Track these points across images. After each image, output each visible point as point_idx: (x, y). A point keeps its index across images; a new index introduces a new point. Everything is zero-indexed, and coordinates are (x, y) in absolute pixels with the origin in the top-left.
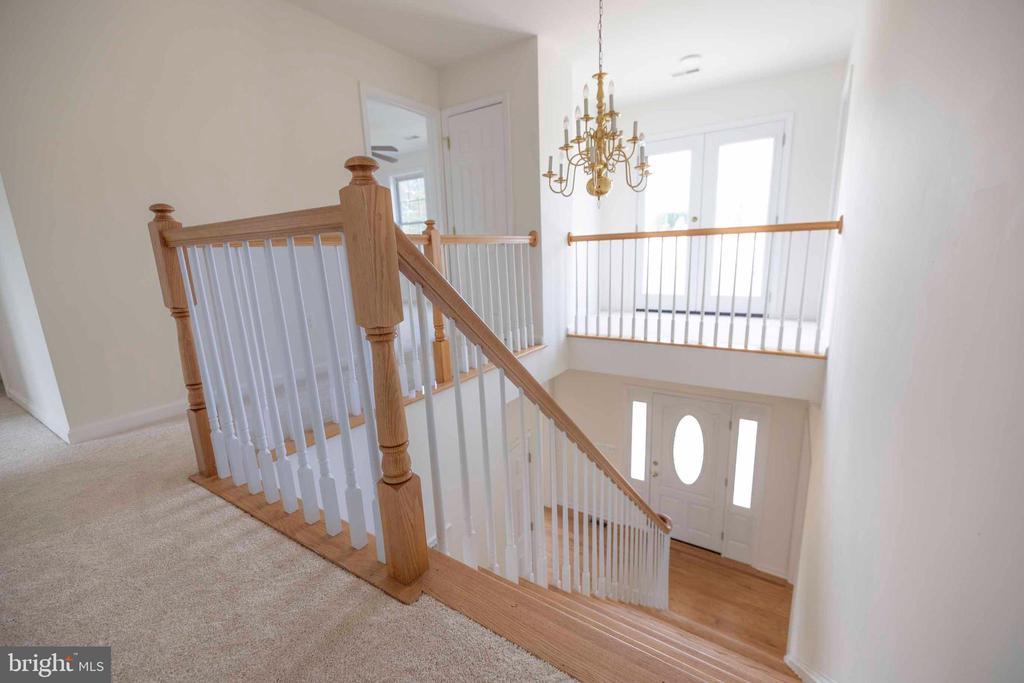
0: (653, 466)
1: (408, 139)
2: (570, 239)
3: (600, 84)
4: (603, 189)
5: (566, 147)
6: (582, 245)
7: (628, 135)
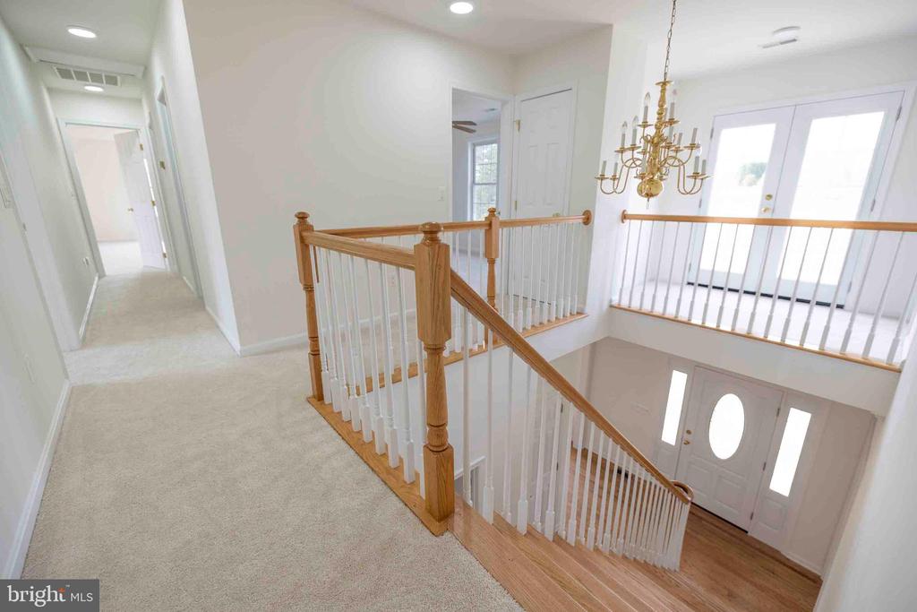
0: (686, 434)
1: (487, 111)
2: (624, 217)
3: (663, 91)
4: (653, 191)
5: (622, 151)
6: (636, 223)
7: (686, 141)
